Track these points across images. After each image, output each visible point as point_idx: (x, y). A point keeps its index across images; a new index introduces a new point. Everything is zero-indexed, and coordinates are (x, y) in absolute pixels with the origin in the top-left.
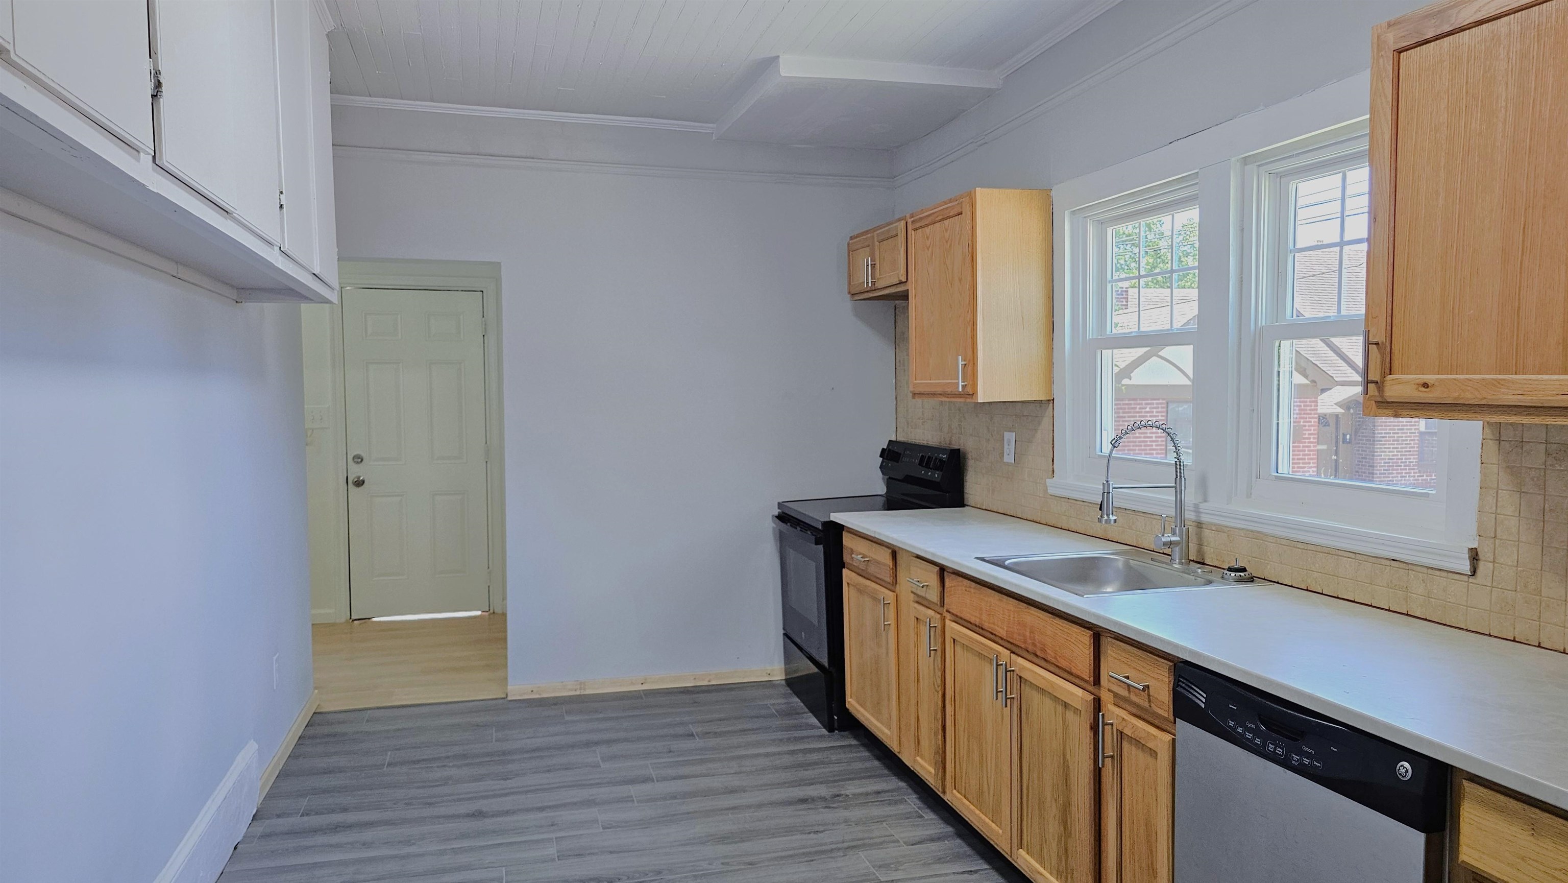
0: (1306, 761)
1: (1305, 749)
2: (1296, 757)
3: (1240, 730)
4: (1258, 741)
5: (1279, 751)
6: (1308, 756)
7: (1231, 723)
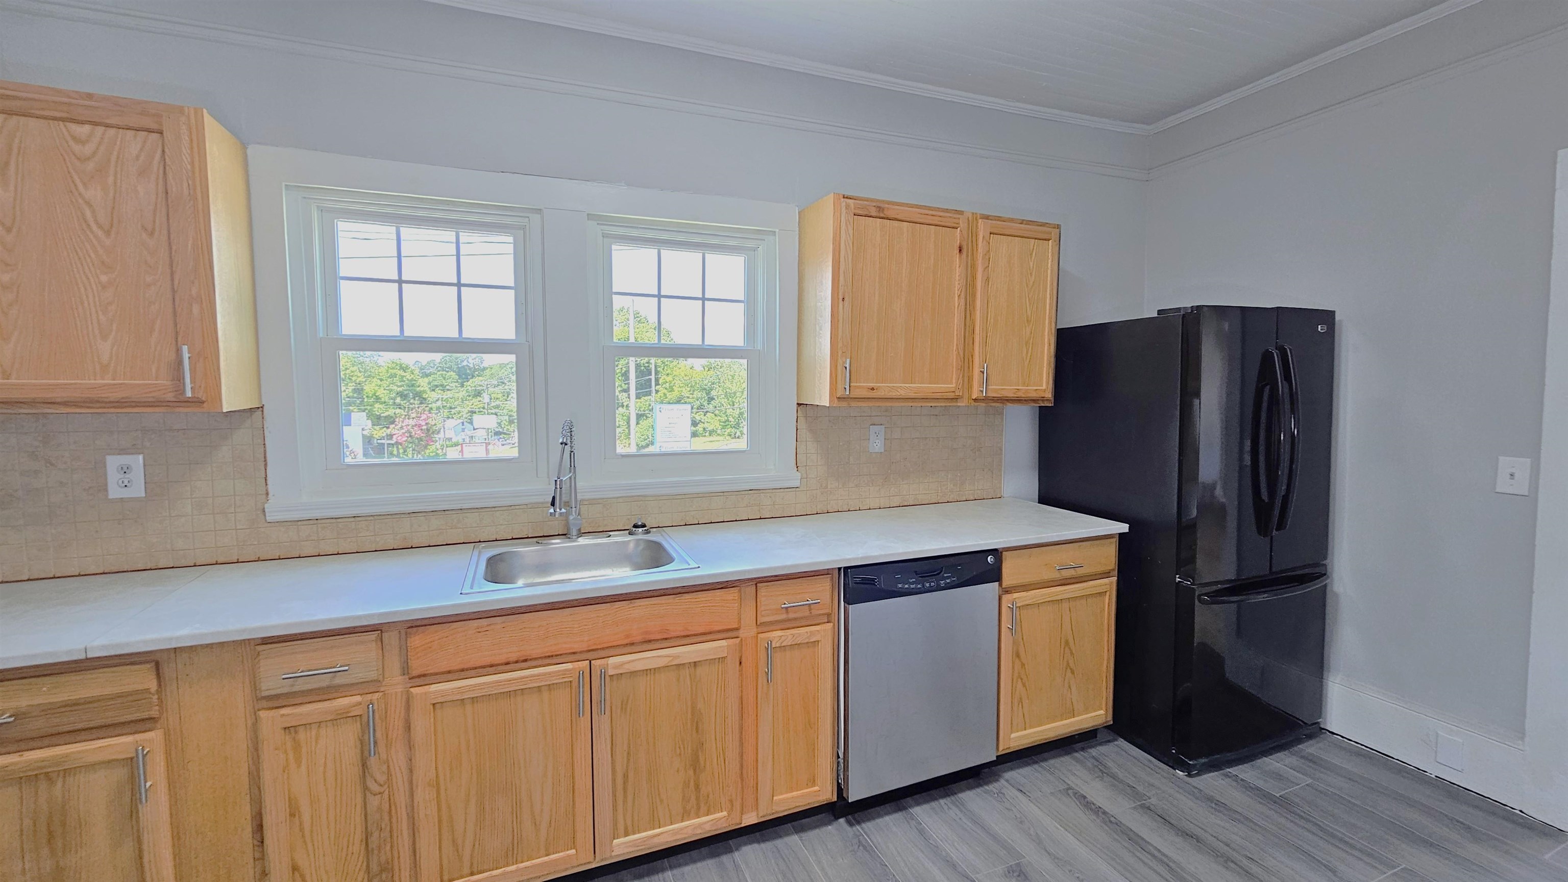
0: (948, 581)
1: (945, 575)
2: (942, 582)
3: (906, 586)
4: (919, 586)
5: (933, 584)
6: (948, 578)
7: (900, 586)
